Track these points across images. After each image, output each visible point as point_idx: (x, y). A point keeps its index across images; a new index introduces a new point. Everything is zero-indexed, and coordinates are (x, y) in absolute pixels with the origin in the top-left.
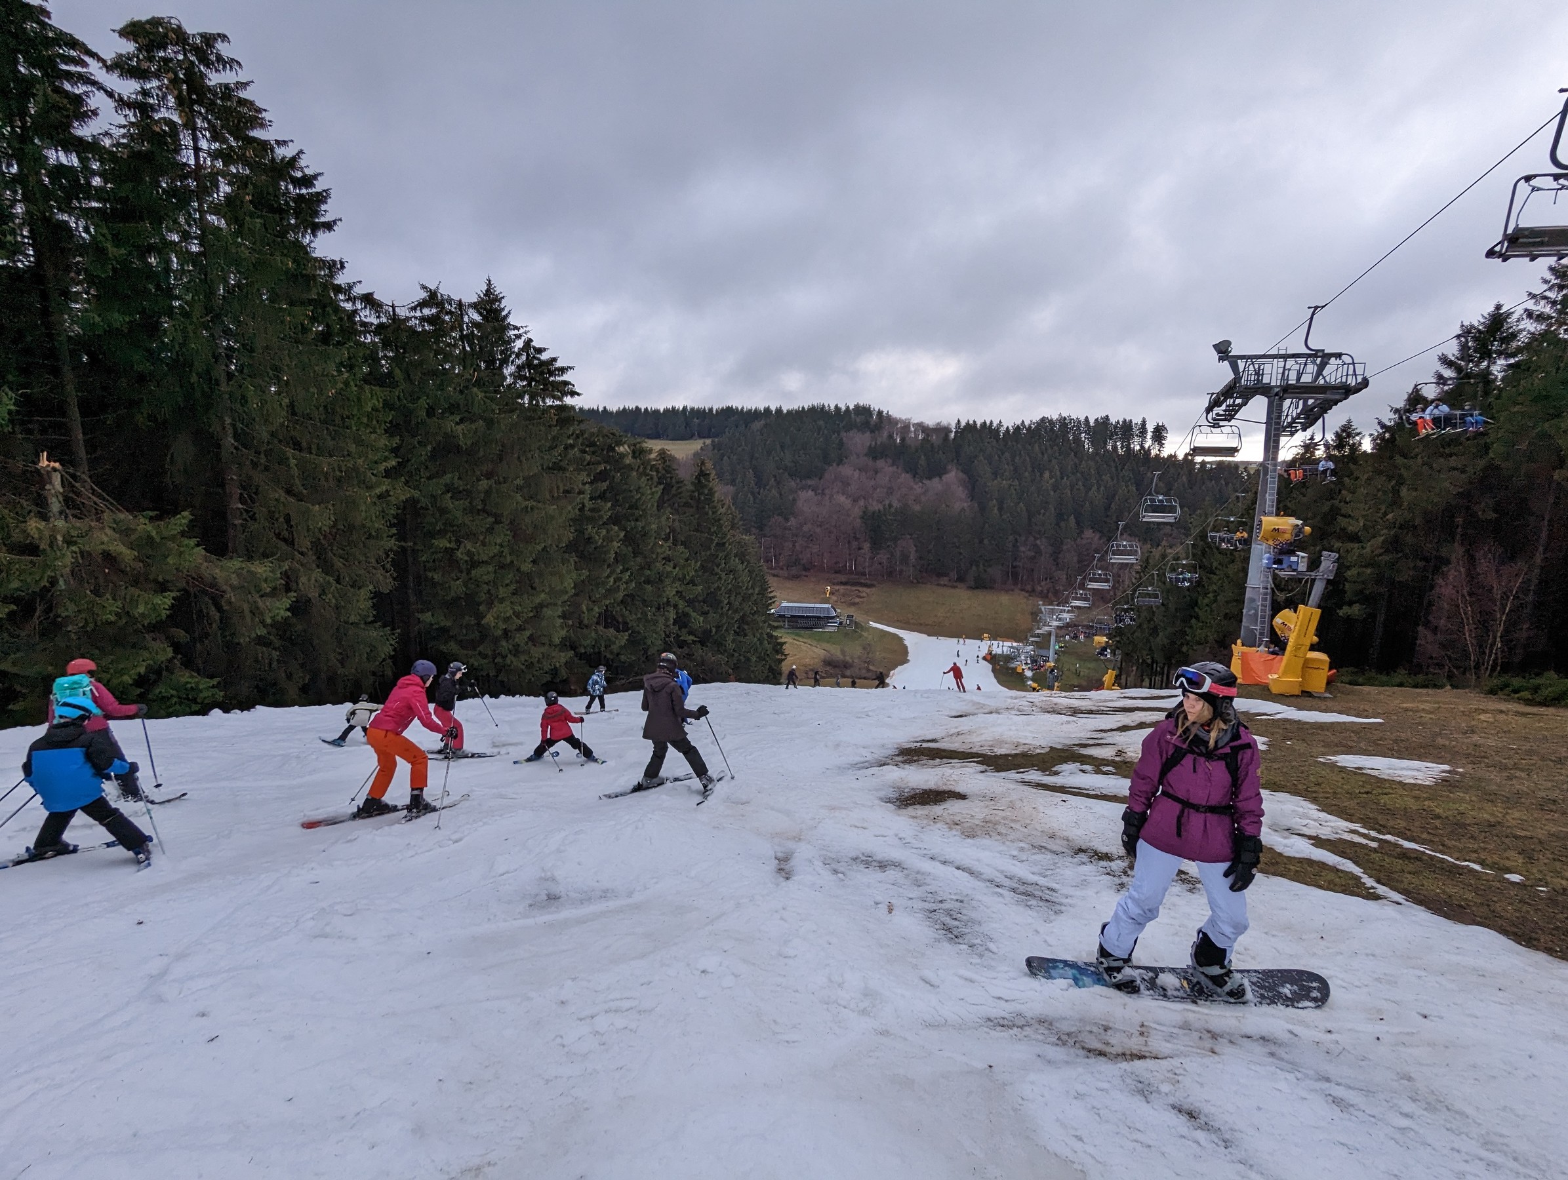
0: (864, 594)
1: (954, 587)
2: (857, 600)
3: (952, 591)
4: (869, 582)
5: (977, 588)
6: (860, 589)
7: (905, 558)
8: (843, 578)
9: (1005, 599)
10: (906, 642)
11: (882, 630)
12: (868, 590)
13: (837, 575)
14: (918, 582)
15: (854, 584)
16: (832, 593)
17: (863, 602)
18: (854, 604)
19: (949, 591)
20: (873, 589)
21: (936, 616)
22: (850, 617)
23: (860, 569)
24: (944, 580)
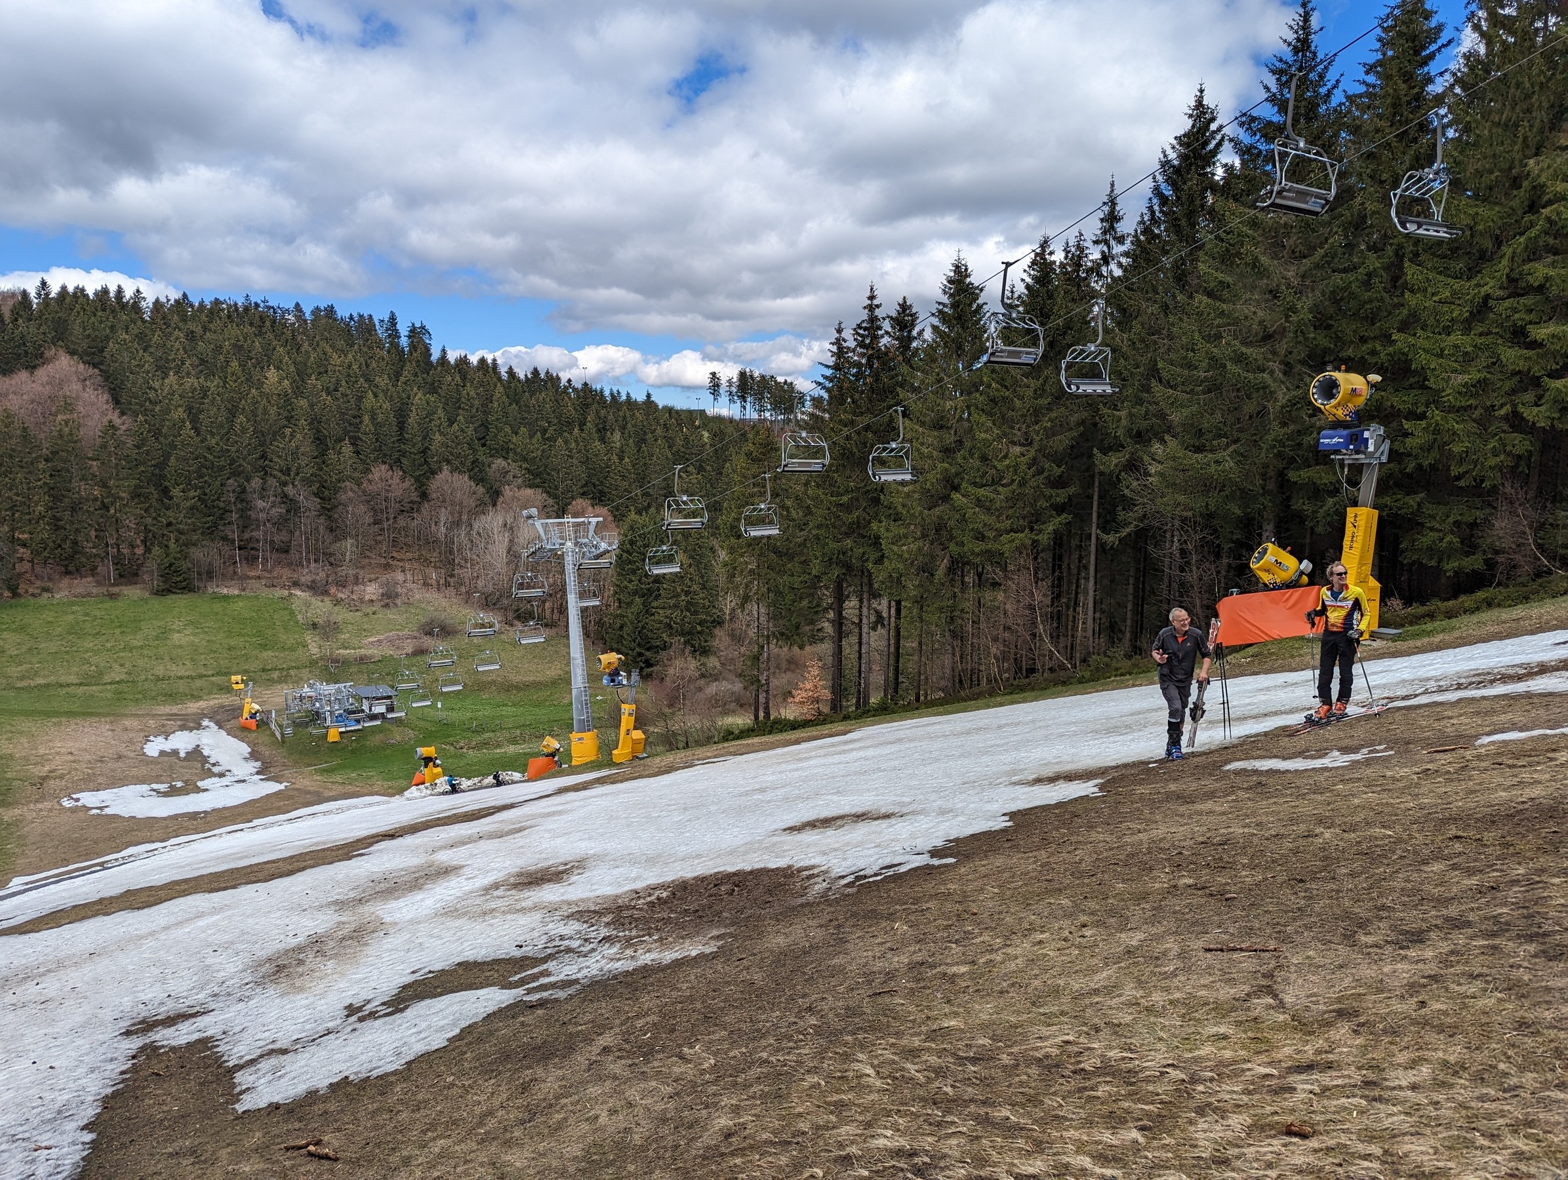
1: (113, 596)
19: (98, 607)
24: (85, 583)
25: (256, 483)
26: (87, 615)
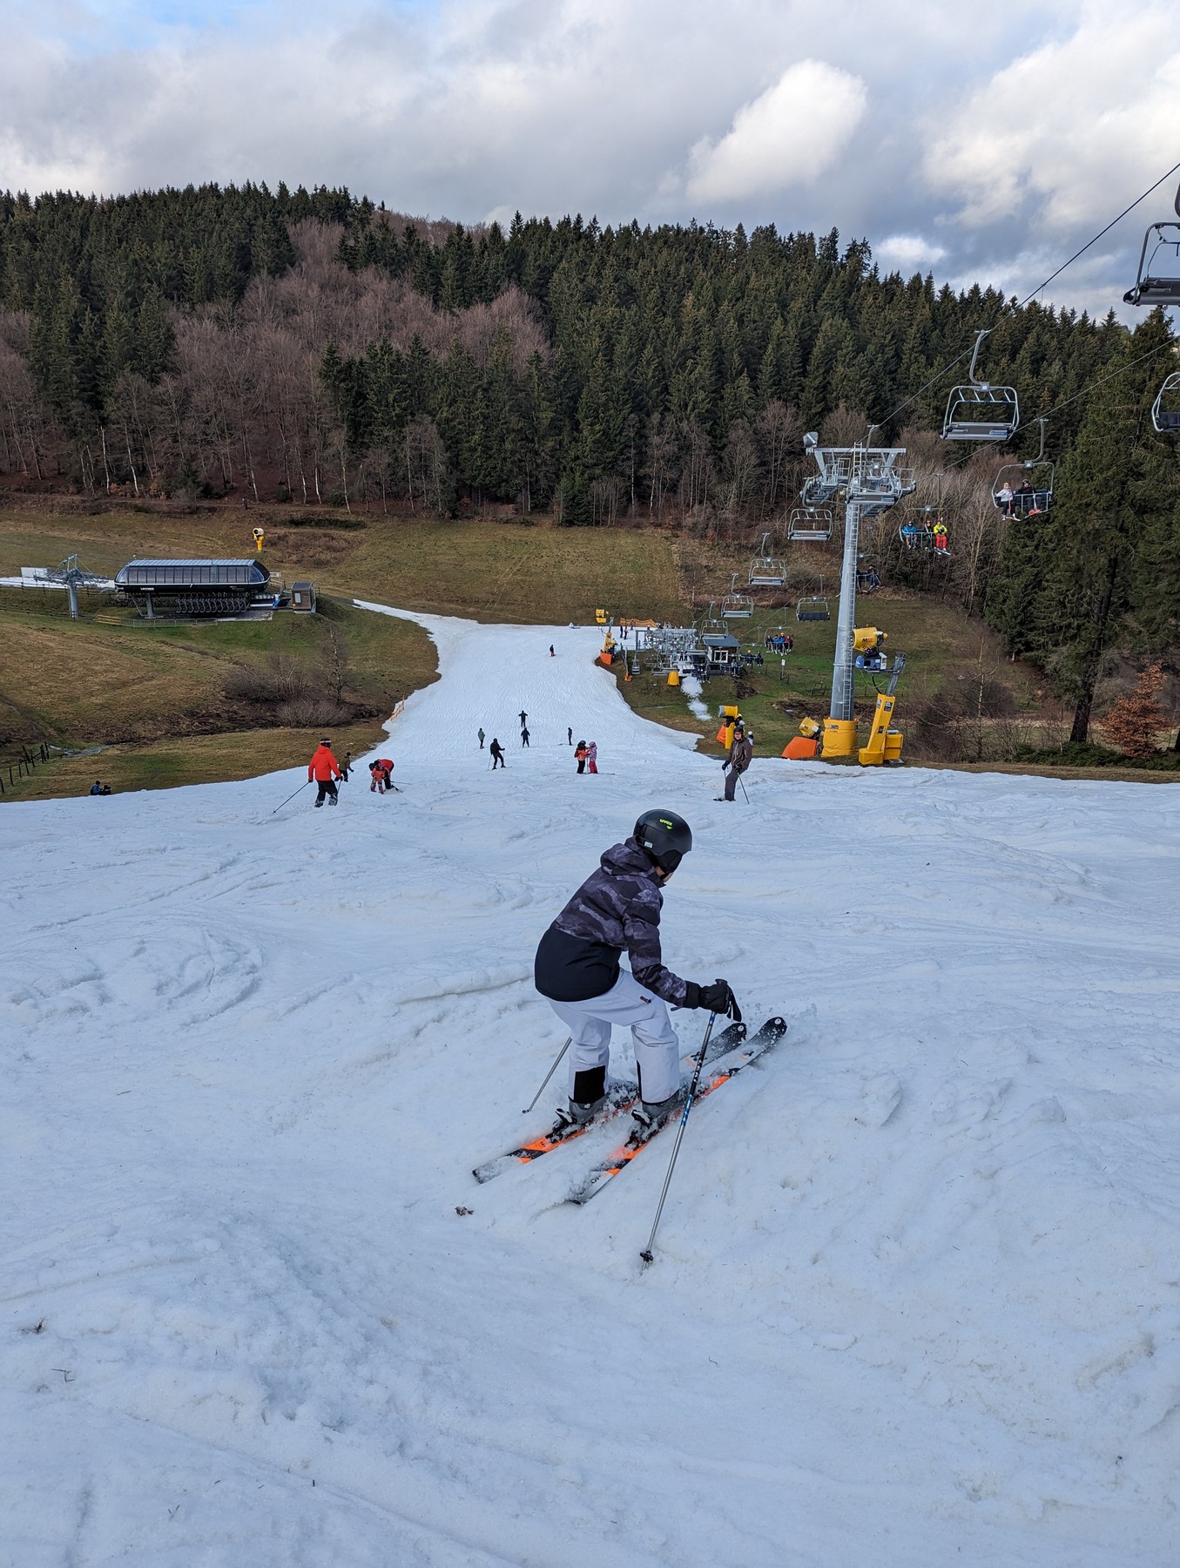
0: (343, 544)
1: (528, 524)
2: (326, 556)
3: (524, 530)
4: (352, 518)
5: (572, 522)
6: (334, 533)
7: (423, 465)
8: (296, 510)
9: (626, 541)
10: (433, 638)
11: (381, 615)
12: (350, 534)
13: (280, 505)
14: (455, 517)
15: (320, 524)
16: (269, 543)
17: (341, 560)
18: (319, 564)
19: (515, 533)
20: (361, 534)
22: (300, 586)
23: (332, 490)
24: (507, 510)
25: (656, 418)
26: (505, 539)
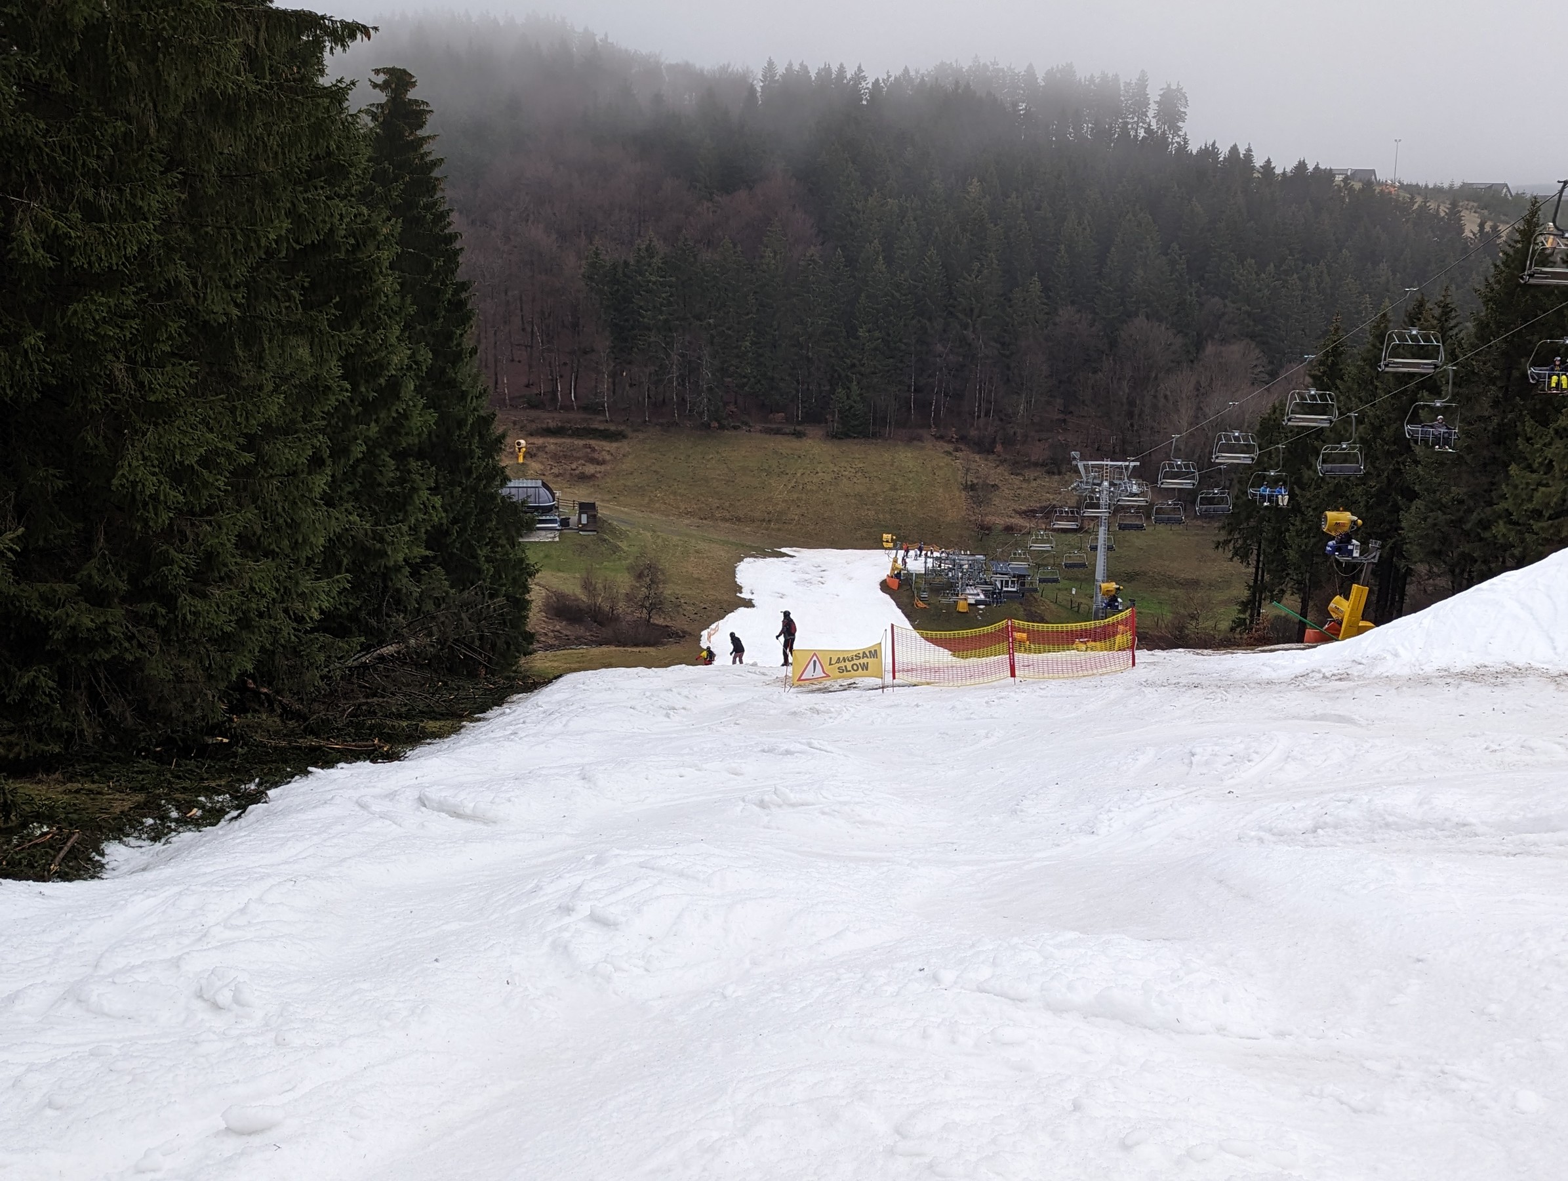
0: (605, 455)
2: (590, 469)
3: (795, 443)
4: (612, 427)
5: (847, 436)
6: (593, 442)
7: (690, 372)
8: (551, 419)
9: (906, 458)
12: (611, 446)
13: (533, 413)
14: (722, 427)
15: (578, 433)
17: (606, 474)
18: (583, 478)
19: (786, 445)
20: (624, 445)
21: (770, 499)
22: (586, 508)
23: (588, 397)
26: (776, 453)
